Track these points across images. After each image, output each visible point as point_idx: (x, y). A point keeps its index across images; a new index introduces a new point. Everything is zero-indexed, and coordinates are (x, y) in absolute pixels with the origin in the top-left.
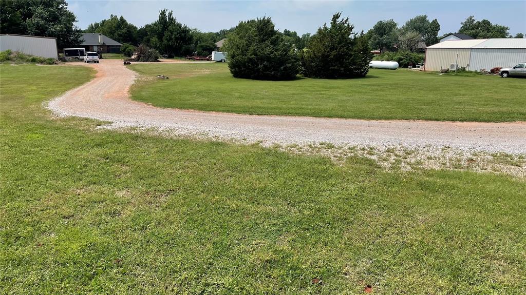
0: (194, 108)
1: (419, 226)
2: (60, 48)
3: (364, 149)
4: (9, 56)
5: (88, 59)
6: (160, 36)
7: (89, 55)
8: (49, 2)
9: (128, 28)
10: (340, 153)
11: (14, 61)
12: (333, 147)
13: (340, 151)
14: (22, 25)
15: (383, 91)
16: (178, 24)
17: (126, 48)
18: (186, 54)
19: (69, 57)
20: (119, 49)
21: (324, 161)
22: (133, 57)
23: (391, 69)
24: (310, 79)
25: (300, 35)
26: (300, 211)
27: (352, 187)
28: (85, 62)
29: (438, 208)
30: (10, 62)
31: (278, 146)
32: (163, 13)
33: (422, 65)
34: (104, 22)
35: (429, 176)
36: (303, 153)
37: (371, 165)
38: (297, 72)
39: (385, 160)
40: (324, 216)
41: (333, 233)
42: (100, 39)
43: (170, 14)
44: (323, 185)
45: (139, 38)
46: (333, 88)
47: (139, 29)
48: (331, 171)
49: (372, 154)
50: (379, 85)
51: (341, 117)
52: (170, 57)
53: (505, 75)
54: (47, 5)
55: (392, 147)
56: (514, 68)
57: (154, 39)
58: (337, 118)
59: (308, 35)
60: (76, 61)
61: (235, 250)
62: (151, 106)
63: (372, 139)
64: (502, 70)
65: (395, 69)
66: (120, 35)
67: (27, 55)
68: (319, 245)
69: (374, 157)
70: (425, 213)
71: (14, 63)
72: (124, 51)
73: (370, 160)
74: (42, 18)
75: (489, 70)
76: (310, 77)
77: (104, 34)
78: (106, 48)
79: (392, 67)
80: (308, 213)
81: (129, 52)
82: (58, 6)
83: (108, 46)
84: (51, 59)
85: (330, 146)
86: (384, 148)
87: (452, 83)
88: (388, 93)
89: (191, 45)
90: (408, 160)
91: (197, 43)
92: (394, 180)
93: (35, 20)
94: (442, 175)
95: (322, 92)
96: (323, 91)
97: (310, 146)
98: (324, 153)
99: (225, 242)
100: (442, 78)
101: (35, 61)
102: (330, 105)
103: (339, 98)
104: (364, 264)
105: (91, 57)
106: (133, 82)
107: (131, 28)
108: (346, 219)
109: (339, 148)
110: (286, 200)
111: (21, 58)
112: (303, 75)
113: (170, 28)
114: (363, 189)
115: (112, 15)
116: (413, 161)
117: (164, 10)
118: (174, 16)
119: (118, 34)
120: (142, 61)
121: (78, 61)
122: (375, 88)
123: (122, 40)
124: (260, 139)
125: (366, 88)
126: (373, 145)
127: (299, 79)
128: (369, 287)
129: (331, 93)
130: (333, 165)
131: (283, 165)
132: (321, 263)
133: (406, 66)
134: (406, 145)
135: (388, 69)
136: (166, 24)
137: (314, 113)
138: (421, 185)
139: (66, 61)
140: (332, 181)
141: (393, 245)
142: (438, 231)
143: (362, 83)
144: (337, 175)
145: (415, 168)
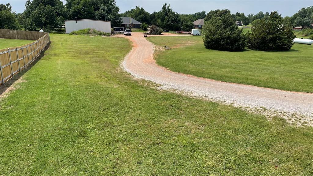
0: (192, 74)
1: (298, 150)
2: (112, 26)
3: (281, 113)
4: (89, 31)
5: (126, 34)
6: (163, 20)
7: (127, 31)
8: (107, 1)
9: (145, 14)
10: (270, 114)
11: (91, 34)
12: (267, 110)
13: (270, 113)
14: (94, 14)
15: (300, 63)
16: (173, 12)
17: (144, 25)
18: (176, 29)
19: (116, 32)
20: (140, 26)
21: (263, 117)
22: (148, 32)
23: (308, 44)
24: (253, 50)
25: (246, 15)
26: (254, 139)
27: (274, 131)
28: (124, 35)
29: (307, 144)
30: (89, 34)
31: (241, 107)
32: (165, 6)
34: (132, 10)
35: (308, 130)
36: (253, 112)
37: (283, 122)
38: (244, 46)
39: (291, 119)
40: (263, 142)
41: (266, 149)
42: (131, 20)
43: (169, 6)
44: (262, 129)
45: (150, 20)
46: (267, 59)
47: (150, 14)
48: (265, 123)
49: (285, 116)
50: (297, 58)
51: (271, 88)
52: (167, 31)
54: (106, 3)
55: (295, 112)
57: (159, 21)
58: (269, 88)
59: (252, 15)
60: (119, 34)
61: (233, 150)
62: (169, 71)
63: (286, 106)
65: (310, 44)
66: (140, 18)
67: (97, 31)
68: (261, 152)
69: (285, 118)
70: (302, 145)
72: (142, 27)
73: (283, 119)
74: (104, 10)
76: (252, 49)
77: (132, 17)
79: (309, 43)
80: (257, 140)
81: (145, 28)
82: (111, 3)
83: (134, 24)
84: (109, 34)
85: (265, 109)
86: (291, 113)
88: (302, 65)
89: (179, 24)
90: (301, 121)
91: (182, 22)
92: (292, 130)
93: (100, 11)
95: (260, 63)
96: (260, 61)
97: (256, 108)
98: (263, 113)
99: (229, 147)
101: (101, 34)
102: (265, 76)
103: (271, 69)
104: (276, 160)
105: (127, 32)
106: (153, 52)
108: (271, 144)
109: (270, 111)
110: (248, 134)
111: (95, 33)
112: (248, 47)
113: (169, 14)
114: (278, 133)
115: (137, 7)
116: (303, 121)
117: (165, 4)
120: (153, 34)
121: (121, 34)
122: (294, 60)
123: (141, 21)
124: (232, 102)
125: (289, 60)
126: (286, 110)
127: (245, 50)
128: (277, 166)
129: (266, 63)
130: (266, 120)
131: (245, 118)
132: (262, 158)
134: (302, 112)
135: (306, 44)
136: (166, 12)
137: (256, 84)
138: (303, 134)
139: (114, 34)
140: (266, 128)
141: (287, 155)
142: (304, 153)
143: (287, 56)
144: (268, 125)
145: (303, 125)
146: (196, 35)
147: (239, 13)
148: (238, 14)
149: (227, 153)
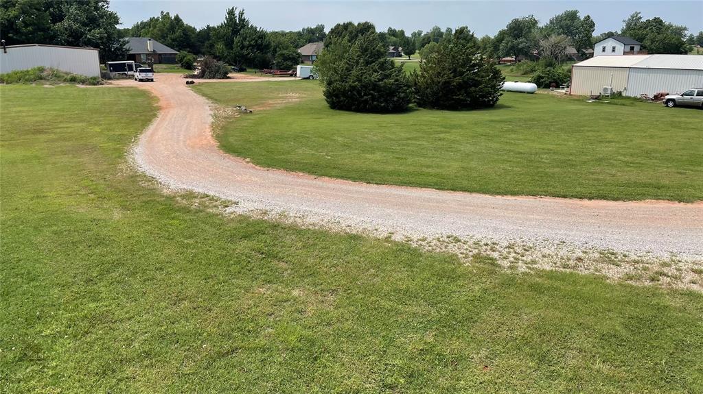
1: (524, 324)
2: (103, 59)
3: (487, 245)
4: (42, 74)
5: (140, 77)
6: (229, 44)
7: (142, 71)
9: (184, 30)
10: (466, 249)
11: (48, 80)
12: (460, 241)
13: (466, 247)
15: (515, 132)
16: (252, 26)
17: (184, 57)
18: (263, 66)
19: (114, 73)
20: (175, 58)
21: (452, 259)
22: (196, 72)
24: (425, 110)
25: (408, 34)
26: (438, 312)
27: (477, 288)
28: (136, 80)
30: (43, 81)
32: (231, 13)
33: (568, 87)
34: (152, 20)
35: (540, 276)
36: (433, 249)
37: (493, 264)
38: (409, 102)
39: (506, 258)
40: (456, 316)
41: (463, 330)
42: (150, 45)
43: (242, 14)
44: (453, 287)
45: (199, 43)
46: (454, 127)
47: (198, 30)
48: (458, 271)
49: (494, 251)
50: (510, 121)
52: (241, 70)
53: (671, 104)
54: (83, 3)
55: (513, 241)
56: (682, 95)
57: (220, 46)
59: (419, 34)
60: (123, 78)
61: (398, 342)
62: (251, 164)
64: (667, 97)
65: (532, 93)
66: (174, 40)
67: (62, 73)
68: (454, 339)
69: (496, 255)
70: (530, 313)
71: (48, 83)
72: (181, 61)
73: (492, 259)
74: (76, 20)
75: (651, 96)
76: (424, 108)
77: (154, 37)
78: (157, 57)
79: (529, 91)
81: (187, 63)
82: (96, 4)
83: (160, 54)
84: (94, 78)
85: (457, 240)
86: (505, 244)
87: (601, 119)
88: (521, 136)
89: (268, 54)
90: (525, 258)
91: (275, 51)
92: (510, 282)
94: (551, 275)
95: (442, 136)
96: (441, 132)
97: (438, 240)
98: (453, 249)
99: (390, 336)
100: (589, 108)
101: (74, 81)
102: (452, 167)
103: (462, 148)
104: (484, 352)
105: (143, 74)
106: (211, 120)
107: (188, 31)
108: (472, 318)
109: (465, 243)
110: (426, 301)
111: (57, 77)
112: (416, 104)
113: (242, 31)
114: (485, 291)
115: (162, 12)
116: (529, 259)
117: (233, 9)
118: (246, 16)
119: (171, 38)
120: (207, 78)
121: (126, 78)
122: (505, 127)
123: (177, 46)
125: (495, 127)
126: (496, 238)
127: (411, 110)
128: (487, 367)
129: (453, 137)
130: (460, 264)
131: (418, 264)
132: (456, 351)
133: (547, 86)
134: (525, 238)
135: (524, 92)
136: (235, 26)
138: (531, 287)
139: (110, 79)
140: (460, 283)
141: (504, 339)
143: (491, 118)
144: (463, 276)
145: (529, 268)
146: (308, 78)
147: (394, 31)
148: (392, 33)
149: (385, 351)
